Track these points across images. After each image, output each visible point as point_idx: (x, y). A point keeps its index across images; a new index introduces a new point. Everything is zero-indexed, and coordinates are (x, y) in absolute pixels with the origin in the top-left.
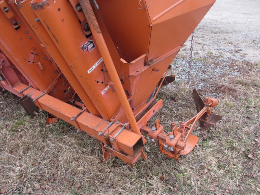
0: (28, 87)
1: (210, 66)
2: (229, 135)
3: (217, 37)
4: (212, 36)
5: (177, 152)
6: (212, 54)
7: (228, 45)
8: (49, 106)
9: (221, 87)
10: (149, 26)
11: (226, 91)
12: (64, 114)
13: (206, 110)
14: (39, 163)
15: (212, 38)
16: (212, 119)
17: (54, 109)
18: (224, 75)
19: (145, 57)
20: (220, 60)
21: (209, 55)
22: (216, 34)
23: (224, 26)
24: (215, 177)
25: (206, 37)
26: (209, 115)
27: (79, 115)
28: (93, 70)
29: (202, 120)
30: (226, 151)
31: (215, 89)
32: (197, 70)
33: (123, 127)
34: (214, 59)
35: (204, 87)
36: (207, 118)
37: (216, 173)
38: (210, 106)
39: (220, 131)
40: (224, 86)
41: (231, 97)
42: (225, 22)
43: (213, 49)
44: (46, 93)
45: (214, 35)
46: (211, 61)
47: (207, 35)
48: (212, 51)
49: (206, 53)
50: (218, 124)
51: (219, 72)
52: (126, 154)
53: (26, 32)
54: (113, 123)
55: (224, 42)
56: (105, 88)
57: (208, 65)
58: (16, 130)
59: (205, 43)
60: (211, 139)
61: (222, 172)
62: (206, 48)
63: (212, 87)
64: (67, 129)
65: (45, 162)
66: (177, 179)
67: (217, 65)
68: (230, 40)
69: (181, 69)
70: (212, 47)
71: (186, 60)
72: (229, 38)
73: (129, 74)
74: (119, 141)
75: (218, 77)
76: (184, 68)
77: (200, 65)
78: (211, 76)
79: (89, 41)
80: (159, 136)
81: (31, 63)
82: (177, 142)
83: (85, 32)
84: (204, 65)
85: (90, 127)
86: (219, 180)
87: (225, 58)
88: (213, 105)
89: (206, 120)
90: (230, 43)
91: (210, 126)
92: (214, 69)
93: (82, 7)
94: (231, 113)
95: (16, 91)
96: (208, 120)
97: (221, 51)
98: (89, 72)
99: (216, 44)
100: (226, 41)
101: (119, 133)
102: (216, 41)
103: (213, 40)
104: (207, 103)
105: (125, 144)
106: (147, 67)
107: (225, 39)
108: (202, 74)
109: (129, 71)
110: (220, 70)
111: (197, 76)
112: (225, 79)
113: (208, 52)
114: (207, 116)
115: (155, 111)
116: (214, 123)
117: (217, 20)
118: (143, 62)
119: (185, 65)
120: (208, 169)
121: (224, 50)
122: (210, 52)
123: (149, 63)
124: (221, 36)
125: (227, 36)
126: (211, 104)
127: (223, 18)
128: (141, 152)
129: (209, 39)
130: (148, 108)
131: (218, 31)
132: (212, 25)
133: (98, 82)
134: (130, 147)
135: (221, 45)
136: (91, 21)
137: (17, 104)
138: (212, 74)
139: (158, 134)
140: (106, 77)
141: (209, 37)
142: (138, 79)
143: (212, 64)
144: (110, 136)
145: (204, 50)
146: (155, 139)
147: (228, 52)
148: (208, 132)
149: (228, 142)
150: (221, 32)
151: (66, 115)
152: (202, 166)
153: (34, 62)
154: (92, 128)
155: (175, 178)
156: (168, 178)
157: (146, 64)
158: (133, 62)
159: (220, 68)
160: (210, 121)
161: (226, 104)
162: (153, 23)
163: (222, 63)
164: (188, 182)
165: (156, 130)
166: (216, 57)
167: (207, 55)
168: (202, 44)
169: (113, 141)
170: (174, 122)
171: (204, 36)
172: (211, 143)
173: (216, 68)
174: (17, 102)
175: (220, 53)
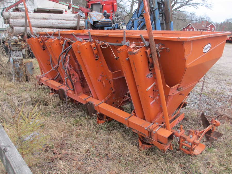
0: (89, 97)
1: (213, 99)
2: (227, 147)
3: (219, 78)
4: (214, 77)
5: (192, 149)
6: (215, 91)
7: (228, 85)
8: (108, 110)
9: (222, 116)
10: (185, 68)
11: (226, 119)
12: (119, 115)
13: (211, 127)
14: (96, 147)
15: (215, 79)
16: (215, 135)
17: (111, 112)
18: (225, 107)
19: (178, 86)
20: (222, 96)
21: (212, 91)
22: (218, 76)
23: (225, 70)
24: (217, 171)
25: (210, 77)
26: (213, 132)
27: (130, 117)
28: (149, 89)
29: (207, 135)
30: (225, 156)
31: (217, 116)
32: (203, 101)
33: (161, 126)
34: (216, 95)
35: (208, 114)
36: (212, 134)
37: (217, 168)
38: (215, 125)
39: (221, 143)
40: (224, 115)
41: (229, 123)
42: (226, 67)
43: (216, 87)
44: (103, 102)
45: (216, 76)
46: (214, 96)
47: (210, 75)
48: (215, 89)
49: (210, 89)
50: (219, 139)
51: (220, 105)
52: (161, 143)
53: (101, 62)
54: (154, 124)
55: (225, 83)
56: (153, 101)
57: (212, 99)
58: (76, 125)
59: (209, 82)
60: (214, 148)
61: (222, 168)
62: (210, 86)
63: (215, 115)
64: (112, 128)
65: (100, 146)
66: (191, 167)
67: (219, 99)
68: (230, 82)
69: (190, 99)
70: (215, 85)
71: (193, 93)
72: (229, 80)
73: (169, 94)
74: (158, 134)
75: (219, 108)
76: (192, 99)
77: (205, 98)
78: (214, 107)
79: (150, 73)
80: (182, 135)
81: (99, 81)
82: (194, 140)
83: (150, 68)
84: (208, 99)
85: (138, 124)
86: (220, 172)
87: (225, 95)
88: (216, 125)
89: (211, 135)
90: (229, 84)
91: (213, 139)
92: (216, 102)
93: (152, 56)
94: (229, 134)
95: (80, 98)
96: (212, 135)
97: (222, 89)
98: (147, 90)
99: (218, 83)
100: (226, 82)
101: (158, 130)
102: (218, 81)
103: (216, 80)
104: (213, 122)
105: (163, 136)
106: (178, 92)
107: (226, 80)
108: (206, 104)
109: (169, 92)
110: (221, 103)
111: (202, 106)
112: (225, 110)
113: (212, 89)
114: (212, 132)
115: (179, 120)
116: (217, 138)
117: (219, 64)
118: (176, 88)
119: (193, 97)
120: (212, 165)
121: (225, 89)
122: (213, 89)
123: (179, 90)
124: (222, 78)
125: (228, 78)
126: (215, 123)
127: (224, 63)
128: (170, 144)
129: (212, 79)
130: (174, 118)
131: (220, 73)
132: (214, 68)
133: (150, 96)
134: (166, 137)
135: (222, 85)
136: (156, 63)
137: (74, 108)
138: (215, 106)
139: (181, 134)
140: (154, 94)
141: (212, 77)
142: (171, 98)
143: (215, 98)
144: (153, 130)
145: (208, 87)
146: (179, 137)
147: (228, 91)
148: (212, 144)
149: (227, 151)
150: (222, 74)
151: (120, 116)
152: (208, 163)
153: (100, 81)
154: (139, 125)
155: (189, 167)
156: (184, 166)
157: (177, 90)
158: (173, 87)
159: (221, 102)
160: (213, 136)
161: (226, 127)
162: (187, 67)
163: (223, 98)
164: (199, 171)
165: (180, 132)
166: (218, 93)
167: (210, 91)
168: (207, 82)
169: (155, 133)
170: (191, 129)
171: (208, 76)
172: (215, 150)
173: (218, 101)
174: (74, 107)
175: (221, 90)
